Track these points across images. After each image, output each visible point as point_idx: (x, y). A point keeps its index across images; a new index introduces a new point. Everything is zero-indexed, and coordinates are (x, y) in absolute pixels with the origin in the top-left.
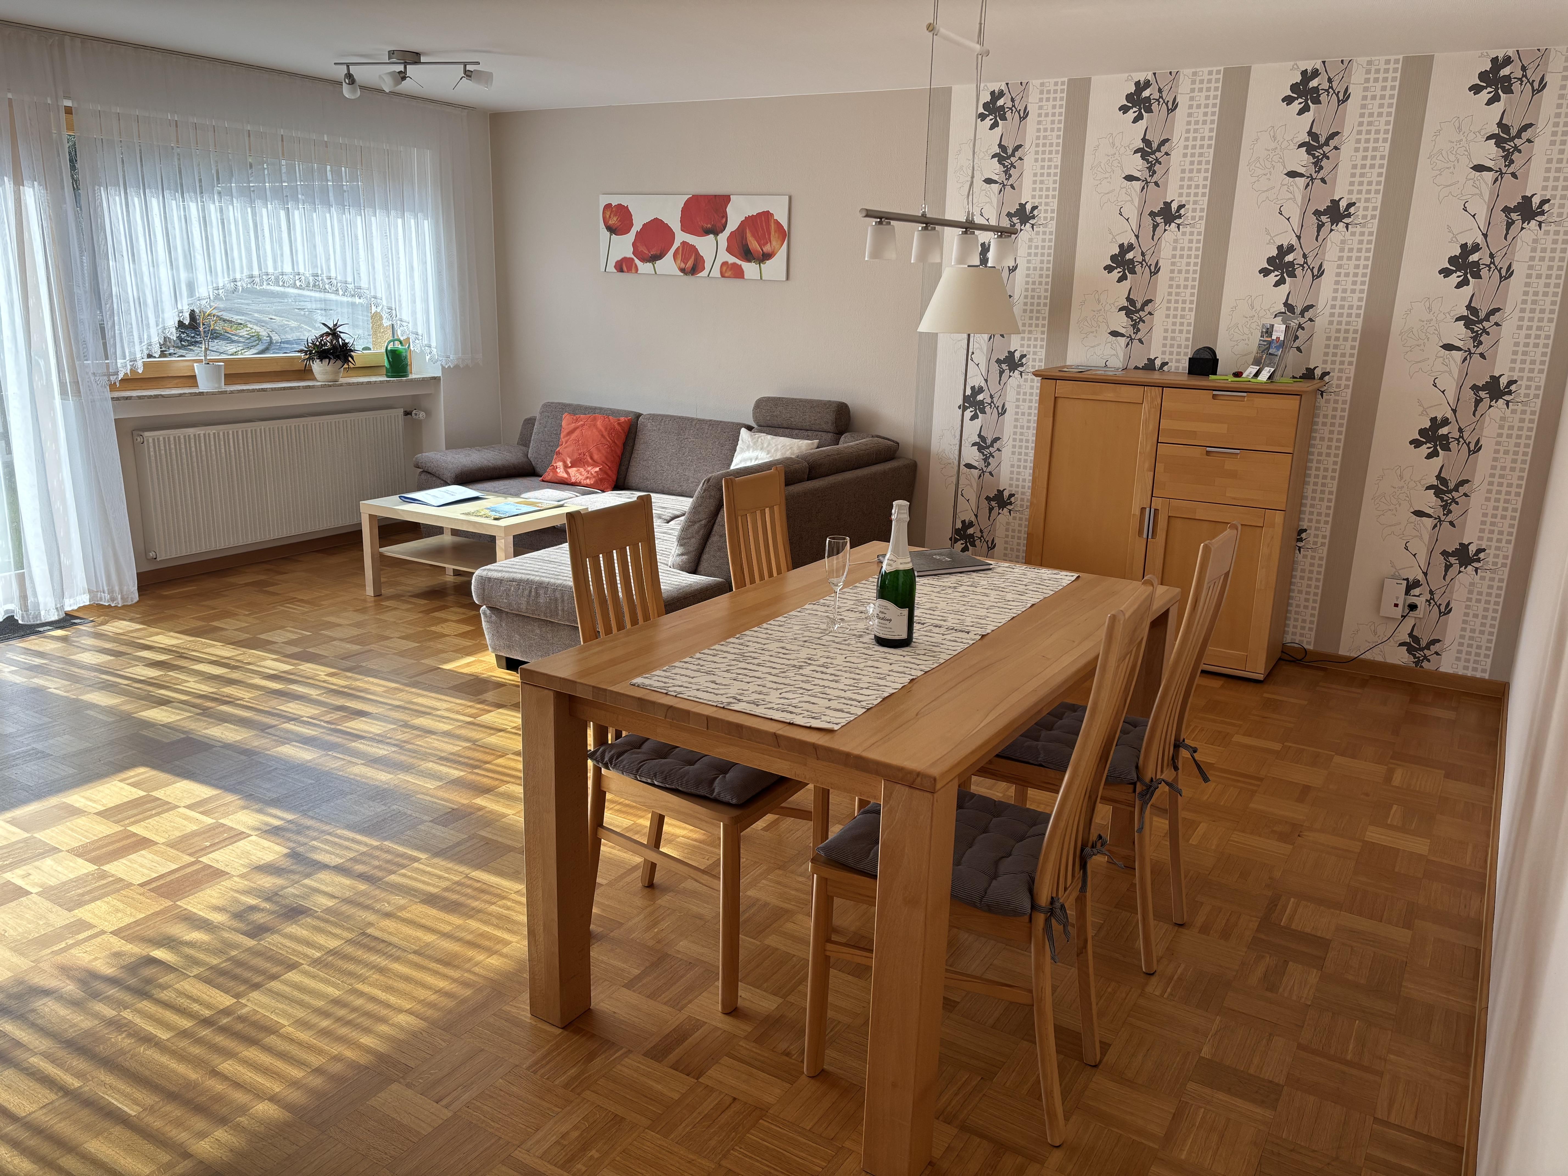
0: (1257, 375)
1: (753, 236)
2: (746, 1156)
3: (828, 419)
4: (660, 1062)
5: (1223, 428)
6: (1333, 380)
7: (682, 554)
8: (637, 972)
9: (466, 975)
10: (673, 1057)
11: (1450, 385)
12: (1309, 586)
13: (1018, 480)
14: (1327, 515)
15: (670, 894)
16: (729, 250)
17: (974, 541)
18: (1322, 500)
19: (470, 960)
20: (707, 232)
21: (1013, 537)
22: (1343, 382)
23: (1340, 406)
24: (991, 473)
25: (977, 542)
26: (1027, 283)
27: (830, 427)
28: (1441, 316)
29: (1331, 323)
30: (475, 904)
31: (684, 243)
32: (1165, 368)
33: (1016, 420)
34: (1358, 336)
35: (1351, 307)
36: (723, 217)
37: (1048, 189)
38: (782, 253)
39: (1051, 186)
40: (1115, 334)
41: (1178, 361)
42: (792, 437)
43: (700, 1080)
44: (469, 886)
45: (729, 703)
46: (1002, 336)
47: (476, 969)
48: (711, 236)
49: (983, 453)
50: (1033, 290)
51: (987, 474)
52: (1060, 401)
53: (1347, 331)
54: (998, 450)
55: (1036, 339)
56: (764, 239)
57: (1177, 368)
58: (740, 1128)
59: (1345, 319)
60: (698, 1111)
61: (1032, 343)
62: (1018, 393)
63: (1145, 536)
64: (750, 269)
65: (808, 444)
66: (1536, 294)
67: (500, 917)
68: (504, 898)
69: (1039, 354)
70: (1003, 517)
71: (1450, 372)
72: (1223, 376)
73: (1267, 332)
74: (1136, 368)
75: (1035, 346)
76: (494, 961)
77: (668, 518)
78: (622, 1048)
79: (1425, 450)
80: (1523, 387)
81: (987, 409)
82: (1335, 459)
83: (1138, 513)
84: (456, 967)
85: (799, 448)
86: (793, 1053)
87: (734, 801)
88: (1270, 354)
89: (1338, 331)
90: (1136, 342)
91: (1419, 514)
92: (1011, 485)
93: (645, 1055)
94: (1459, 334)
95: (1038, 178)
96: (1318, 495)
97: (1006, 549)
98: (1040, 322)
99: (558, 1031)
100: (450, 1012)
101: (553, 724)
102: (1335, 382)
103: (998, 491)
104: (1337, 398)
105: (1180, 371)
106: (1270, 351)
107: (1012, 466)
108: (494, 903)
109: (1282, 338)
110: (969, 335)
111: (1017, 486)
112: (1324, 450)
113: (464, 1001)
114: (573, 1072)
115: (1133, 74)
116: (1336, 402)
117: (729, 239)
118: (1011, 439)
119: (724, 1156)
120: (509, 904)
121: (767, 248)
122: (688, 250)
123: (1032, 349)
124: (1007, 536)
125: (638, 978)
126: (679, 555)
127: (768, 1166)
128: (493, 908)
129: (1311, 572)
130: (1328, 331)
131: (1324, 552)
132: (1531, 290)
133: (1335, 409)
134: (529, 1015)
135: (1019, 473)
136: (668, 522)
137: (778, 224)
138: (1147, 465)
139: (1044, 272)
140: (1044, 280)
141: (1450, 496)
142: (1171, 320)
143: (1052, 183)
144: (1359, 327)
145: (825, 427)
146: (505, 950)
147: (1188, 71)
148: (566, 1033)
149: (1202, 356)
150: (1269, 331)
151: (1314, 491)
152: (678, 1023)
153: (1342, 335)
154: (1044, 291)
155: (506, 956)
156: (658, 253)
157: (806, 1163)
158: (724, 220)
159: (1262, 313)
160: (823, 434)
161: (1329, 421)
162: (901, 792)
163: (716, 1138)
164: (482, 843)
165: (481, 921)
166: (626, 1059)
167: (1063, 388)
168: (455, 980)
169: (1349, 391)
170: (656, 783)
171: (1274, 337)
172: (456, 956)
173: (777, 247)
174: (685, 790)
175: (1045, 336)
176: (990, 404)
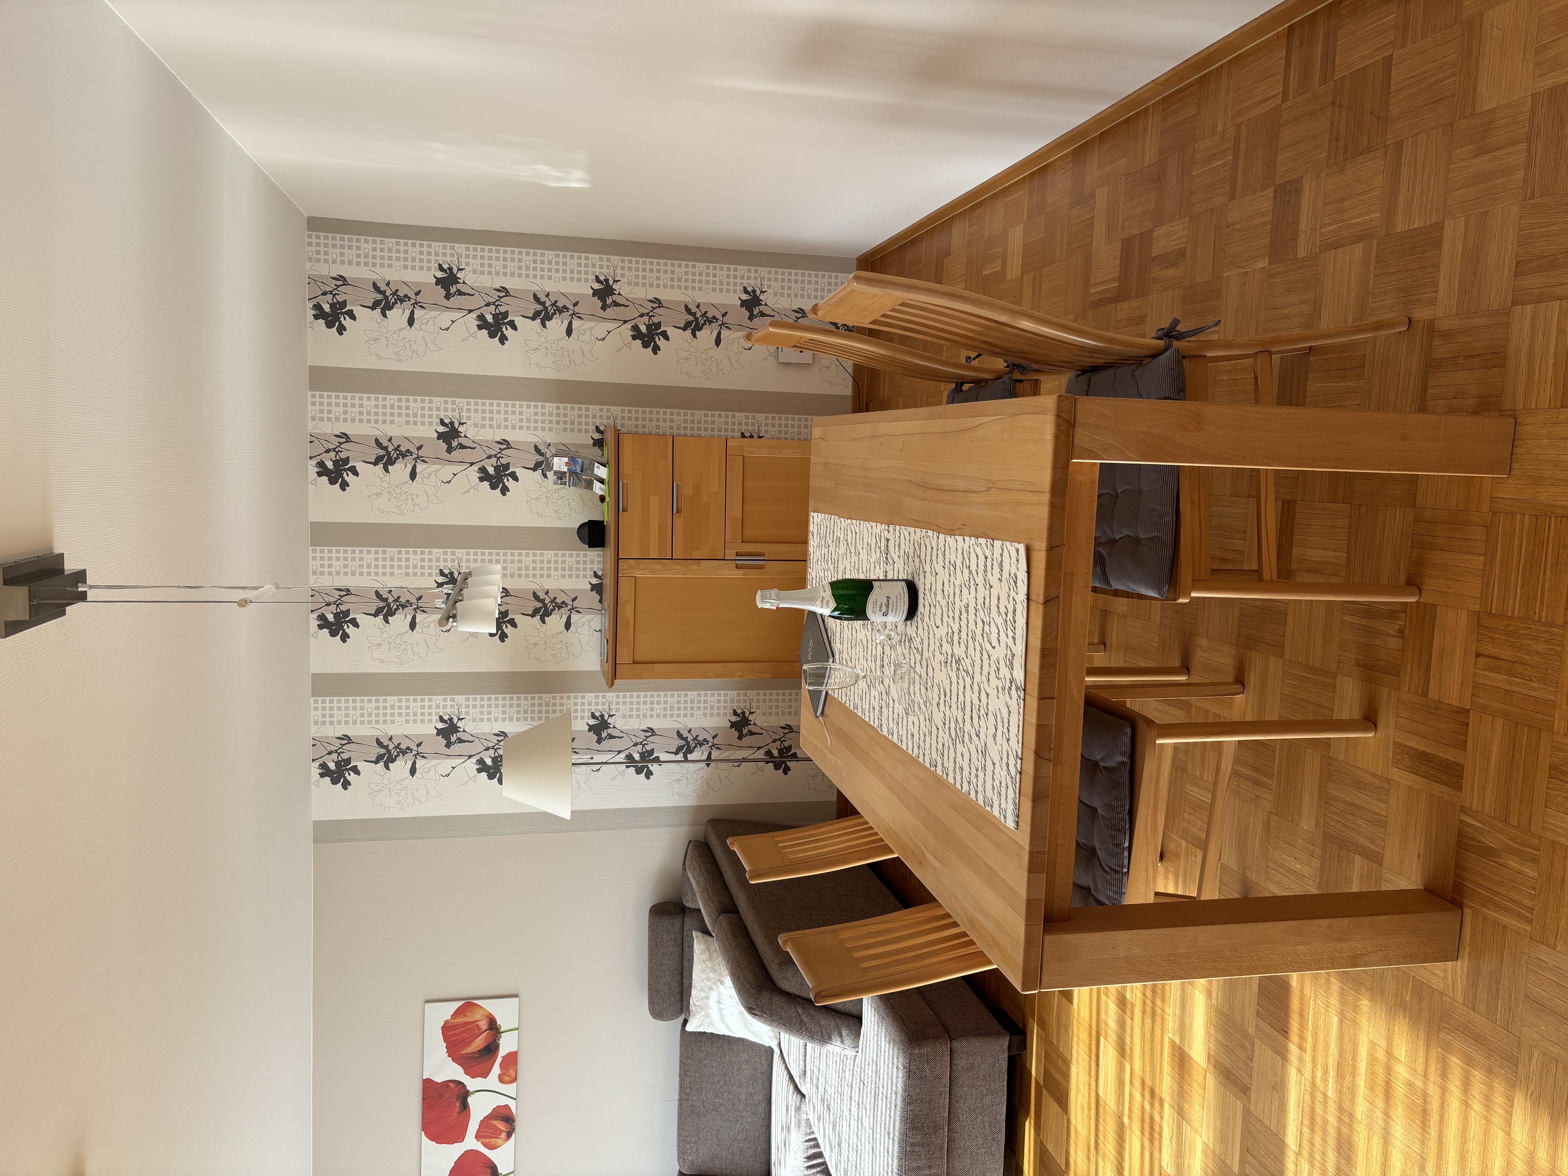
0: (602, 481)
1: (469, 1044)
2: (1542, 602)
3: (670, 924)
4: (1462, 766)
5: (654, 501)
6: (602, 423)
7: (841, 1036)
8: (1358, 860)
9: (1432, 1079)
10: (1451, 755)
11: (602, 328)
12: (793, 426)
13: (719, 708)
14: (727, 416)
15: (1249, 876)
16: (485, 1075)
17: (785, 747)
18: (713, 422)
19: (1410, 1085)
20: (465, 1106)
21: (777, 707)
22: (605, 414)
23: (626, 415)
24: (714, 737)
25: (786, 744)
26: (518, 719)
27: (677, 921)
28: (542, 340)
29: (550, 429)
30: (1332, 1120)
31: (478, 1137)
32: (600, 573)
33: (658, 716)
34: (562, 405)
35: (536, 414)
36: (448, 1086)
37: (423, 707)
38: (488, 1006)
39: (419, 704)
40: (568, 626)
41: (592, 562)
42: (691, 967)
43: (1469, 708)
44: (1312, 1144)
45: (1017, 689)
46: (573, 740)
47: (1420, 1067)
48: (470, 1100)
49: (694, 748)
50: (526, 712)
51: (716, 741)
52: (637, 659)
53: (558, 415)
54: (690, 731)
55: (576, 704)
56: (472, 1030)
57: (598, 563)
58: (1511, 628)
59: (547, 418)
60: (1508, 687)
61: (579, 708)
62: (631, 716)
63: (763, 563)
64: (506, 1045)
65: (698, 942)
66: (520, 268)
67: (1340, 1076)
68: (1313, 1084)
69: (590, 699)
70: (758, 720)
71: (591, 328)
72: (603, 514)
73: (561, 478)
74: (601, 601)
75: (583, 704)
76: (1402, 1051)
77: (799, 1097)
78: (1461, 821)
79: (661, 342)
80: (601, 270)
81: (648, 748)
82: (675, 414)
83: (741, 571)
84: (1425, 1096)
85: (703, 952)
86: (1397, 627)
87: (1128, 730)
88: (582, 471)
89: (558, 422)
90: (576, 604)
91: (718, 341)
92: (725, 715)
93: (1460, 789)
94: (557, 325)
95: (411, 718)
96: (709, 426)
97: (790, 714)
98: (558, 701)
99: (1468, 912)
100: (1489, 1071)
101: (1084, 935)
102: (605, 421)
103: (731, 727)
104: (619, 418)
105: (601, 559)
106: (579, 471)
107: (705, 715)
108: (1325, 1095)
109: (566, 460)
110: (573, 764)
111: (725, 708)
112: (668, 424)
113: (1468, 1060)
114: (1513, 863)
115: (311, 632)
116: (623, 418)
117: (473, 1076)
118: (678, 719)
119: (1553, 624)
120: (1319, 1075)
121: (483, 1025)
122: (486, 1132)
123: (586, 707)
124: (777, 714)
125: (1365, 853)
126: (842, 1041)
127: (1545, 573)
128: (1331, 1093)
129: (780, 425)
130: (558, 431)
131: (760, 417)
132: (517, 271)
133: (630, 419)
134: (1459, 962)
135: (712, 708)
136: (803, 1096)
137: (458, 1013)
138: (695, 567)
139: (508, 702)
140: (515, 702)
141: (700, 319)
142: (553, 573)
143: (415, 703)
144: (554, 405)
145: (678, 927)
146: (1383, 1044)
147: (312, 579)
148: (1466, 902)
149: (587, 535)
150: (560, 476)
151: (706, 429)
152: (1406, 774)
153: (561, 419)
154: (525, 701)
155: (1390, 1039)
156: (489, 1171)
157: (1525, 536)
158: (451, 1084)
159: (543, 490)
160: (686, 928)
161: (640, 423)
162: (1081, 436)
163: (1534, 648)
164: (1249, 1157)
165: (1353, 1101)
166: (1474, 807)
167: (624, 656)
168: (1444, 1090)
169: (612, 408)
170: (1127, 844)
171: (565, 469)
172: (1410, 1108)
173: (481, 1012)
174: (1128, 801)
175: (572, 695)
176: (643, 746)
